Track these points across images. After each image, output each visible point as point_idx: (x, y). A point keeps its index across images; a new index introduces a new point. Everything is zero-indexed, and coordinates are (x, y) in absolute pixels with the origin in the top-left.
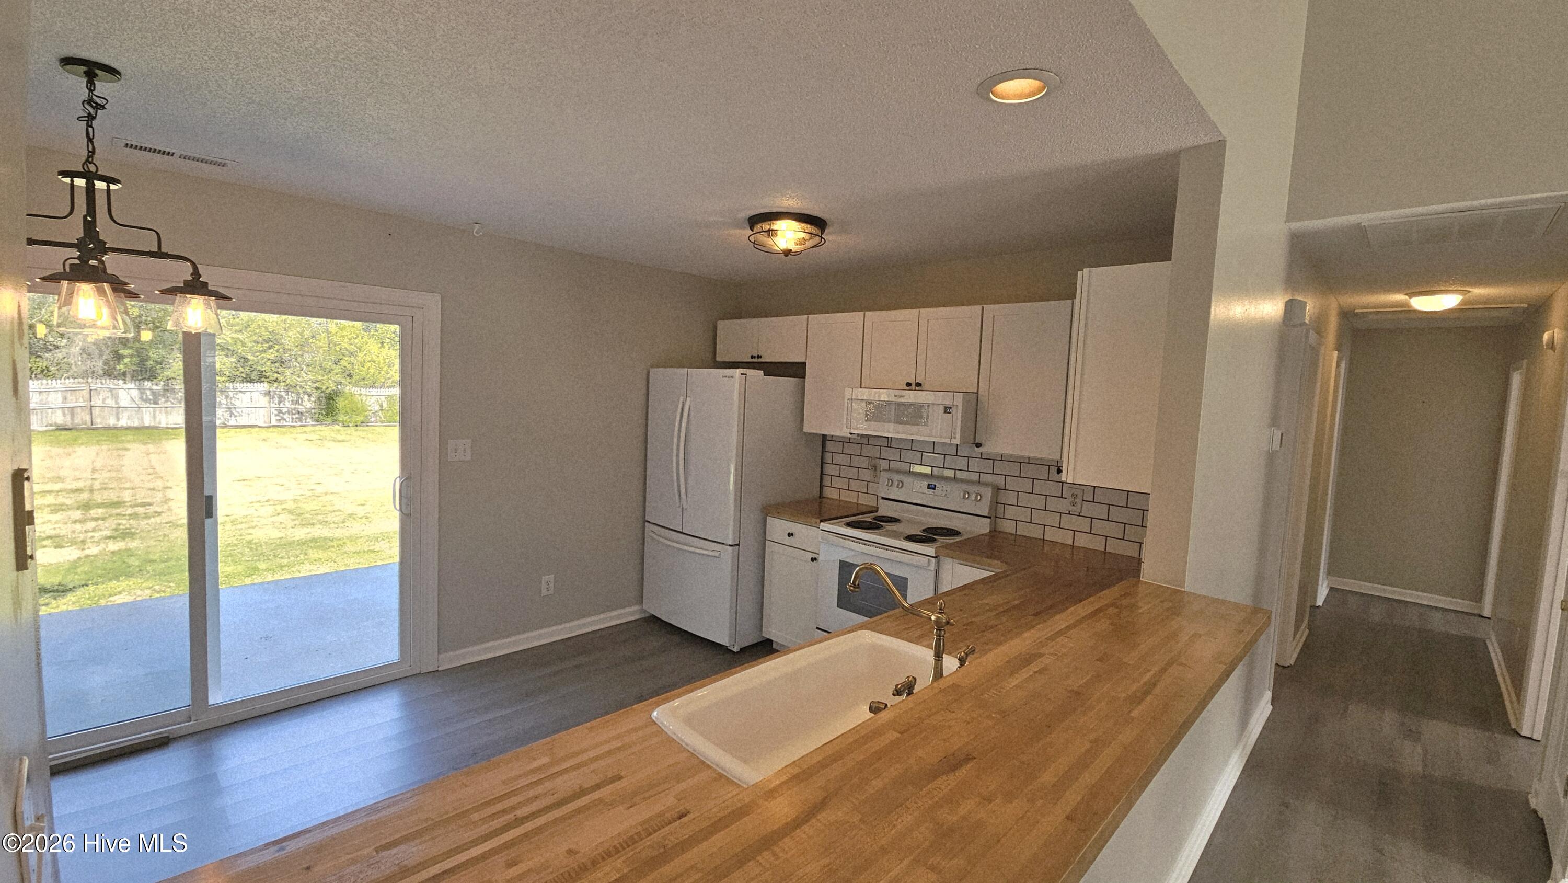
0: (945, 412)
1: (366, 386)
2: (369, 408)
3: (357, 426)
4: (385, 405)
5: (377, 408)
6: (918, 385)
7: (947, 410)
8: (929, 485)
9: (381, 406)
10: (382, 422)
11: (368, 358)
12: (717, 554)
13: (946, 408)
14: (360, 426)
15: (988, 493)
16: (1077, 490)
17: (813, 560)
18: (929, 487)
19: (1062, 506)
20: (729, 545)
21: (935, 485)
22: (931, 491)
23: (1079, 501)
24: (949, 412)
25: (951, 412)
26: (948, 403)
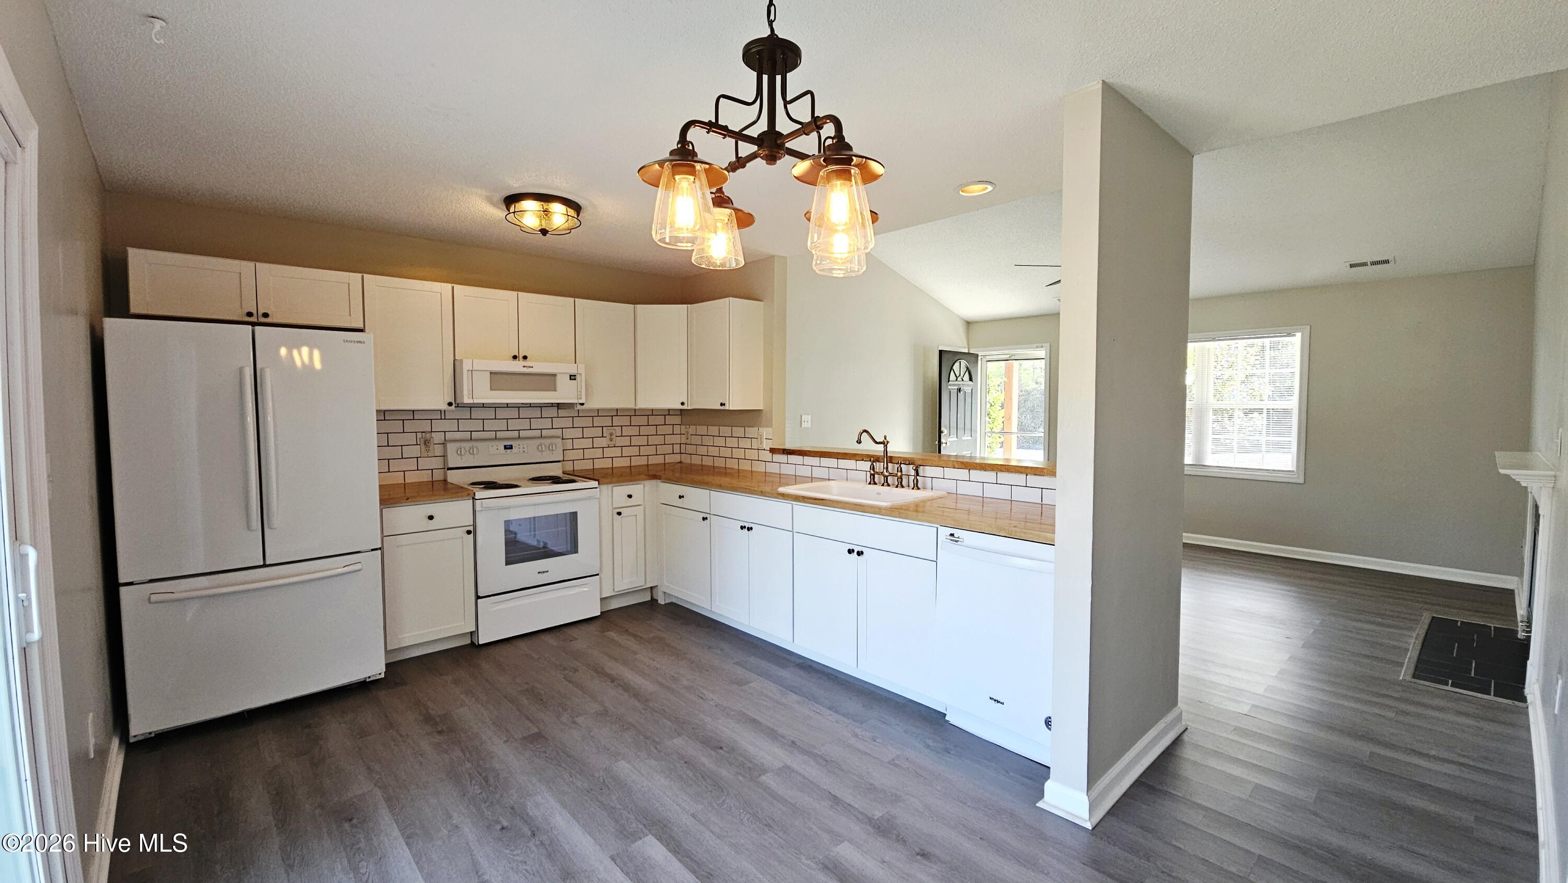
0: (570, 379)
6: (525, 358)
7: (573, 377)
12: (356, 567)
13: (570, 376)
15: (559, 443)
16: (612, 430)
17: (469, 532)
18: (506, 447)
19: (603, 442)
20: (373, 550)
21: (512, 446)
22: (508, 450)
23: (613, 437)
24: (573, 379)
25: (575, 379)
26: (573, 372)
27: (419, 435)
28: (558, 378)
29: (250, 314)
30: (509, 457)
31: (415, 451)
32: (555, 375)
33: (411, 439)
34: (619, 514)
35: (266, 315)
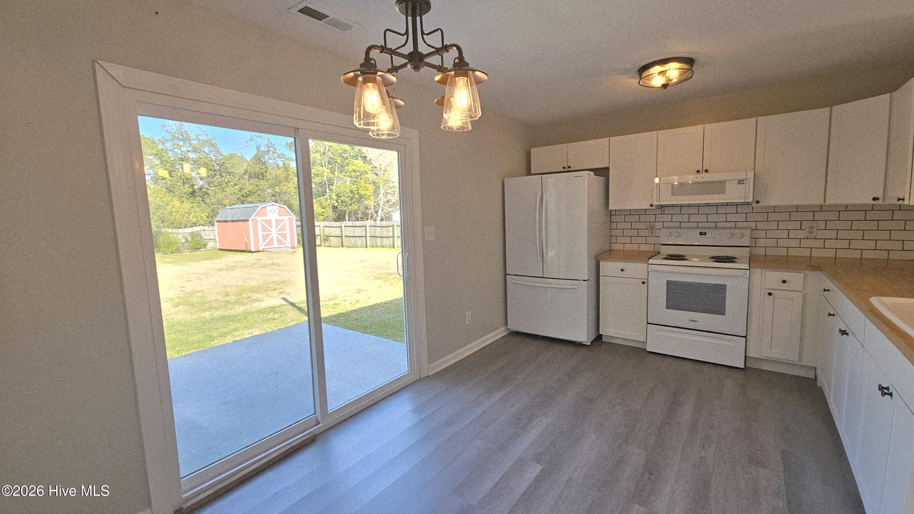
0: (739, 183)
1: (176, 228)
2: (179, 241)
3: (172, 253)
4: (189, 239)
5: (184, 241)
6: (706, 171)
7: (740, 182)
8: (700, 233)
9: (187, 239)
10: (188, 249)
11: (174, 210)
12: (576, 287)
13: (739, 181)
14: (174, 253)
15: (748, 233)
16: (813, 224)
17: (643, 283)
18: (701, 234)
19: (801, 234)
20: (584, 280)
21: (706, 233)
22: (703, 236)
23: (814, 230)
24: (742, 184)
25: (744, 183)
26: (740, 178)
27: (648, 223)
28: (727, 183)
29: (564, 168)
30: (703, 240)
31: (645, 233)
32: (725, 182)
33: (642, 226)
34: (770, 294)
35: (569, 167)
